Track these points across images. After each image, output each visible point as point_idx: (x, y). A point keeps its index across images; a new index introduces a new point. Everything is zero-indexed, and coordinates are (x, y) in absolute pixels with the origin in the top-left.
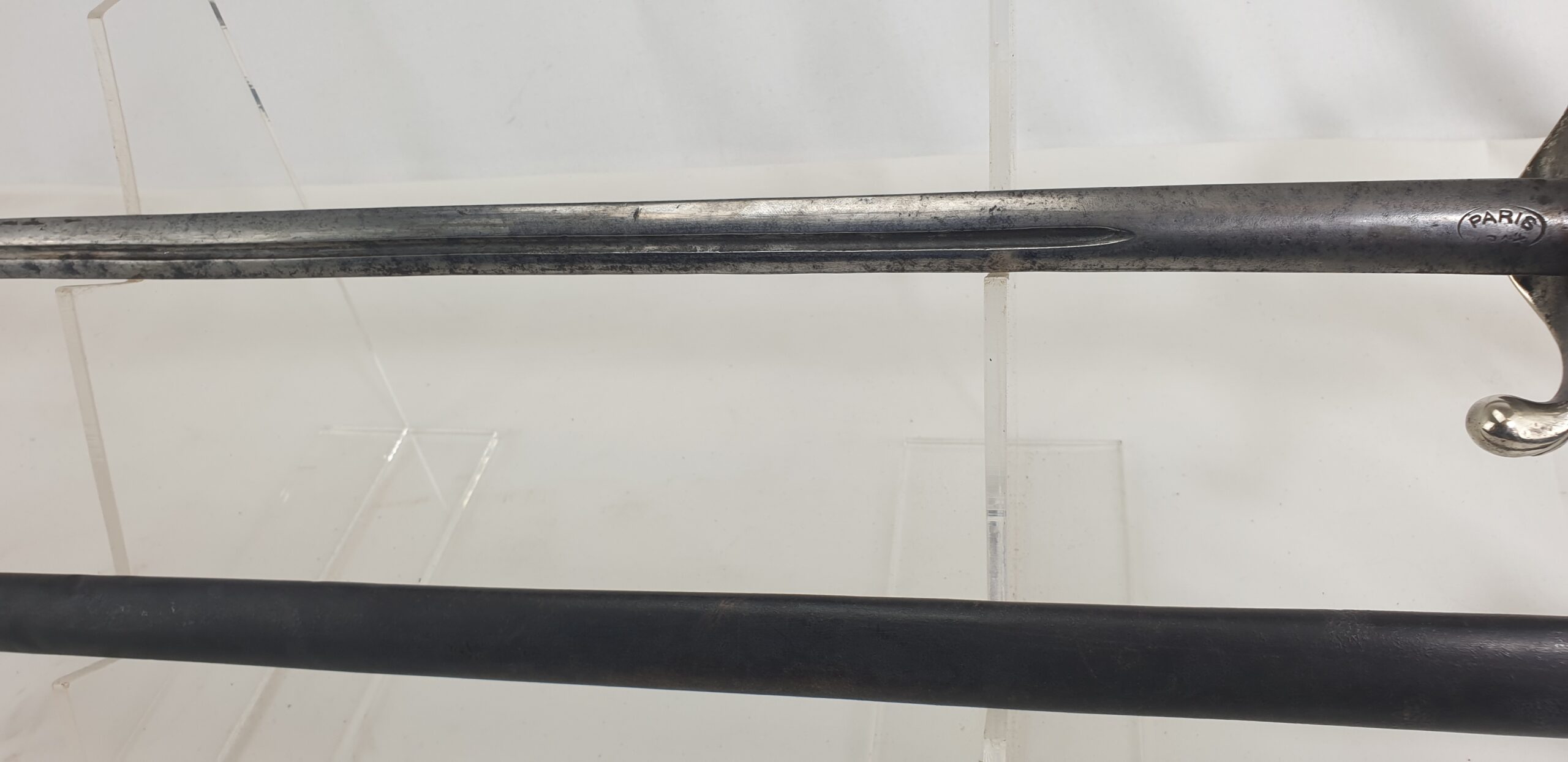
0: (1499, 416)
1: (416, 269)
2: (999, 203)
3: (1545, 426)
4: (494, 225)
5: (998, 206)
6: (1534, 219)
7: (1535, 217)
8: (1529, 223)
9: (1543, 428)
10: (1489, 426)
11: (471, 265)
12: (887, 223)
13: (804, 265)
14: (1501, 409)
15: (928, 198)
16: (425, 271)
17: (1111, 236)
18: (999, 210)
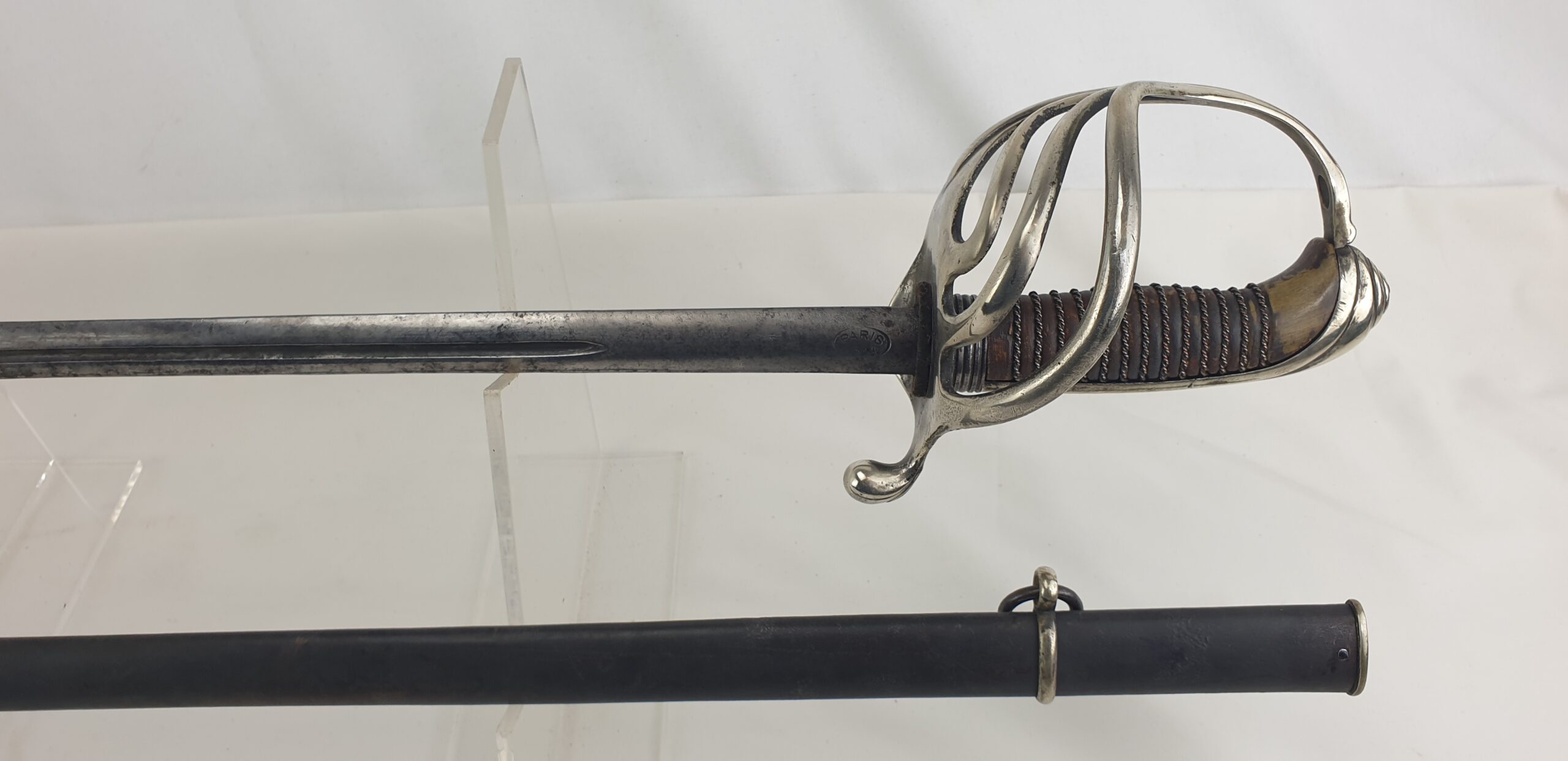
0: (861, 476)
1: (20, 374)
2: (506, 322)
3: (888, 483)
4: (89, 338)
5: (505, 324)
6: (882, 337)
7: (883, 336)
8: (879, 340)
9: (886, 485)
10: (855, 483)
11: (71, 370)
12: (417, 337)
13: (352, 369)
14: (864, 472)
15: (450, 317)
16: (29, 375)
17: (590, 348)
18: (505, 327)
